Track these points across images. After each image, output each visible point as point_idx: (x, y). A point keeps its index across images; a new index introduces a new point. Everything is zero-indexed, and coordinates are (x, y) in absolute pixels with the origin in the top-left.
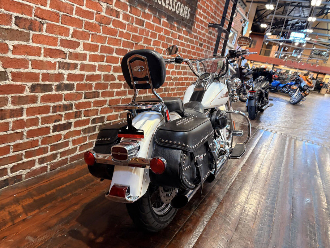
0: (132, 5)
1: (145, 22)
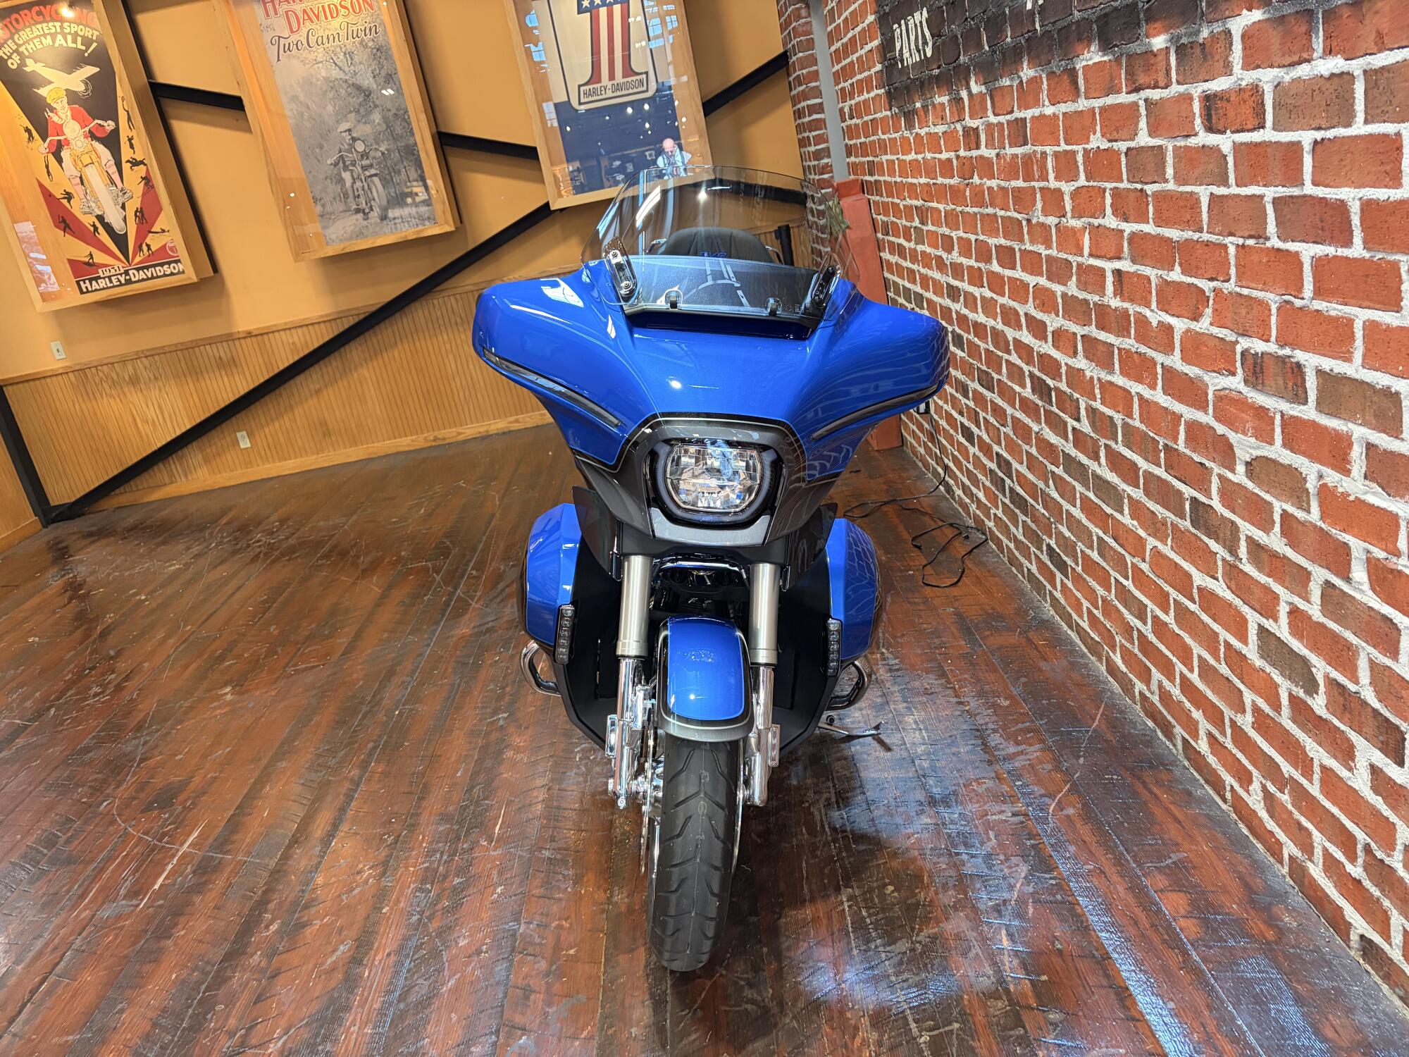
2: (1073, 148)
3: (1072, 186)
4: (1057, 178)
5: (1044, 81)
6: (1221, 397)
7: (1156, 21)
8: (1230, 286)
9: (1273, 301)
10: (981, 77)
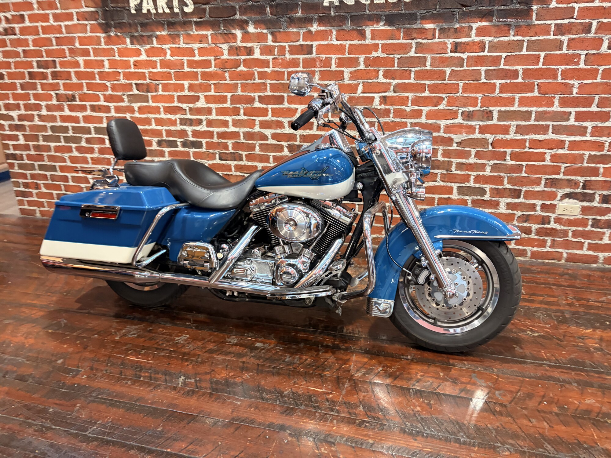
0: (276, 30)
1: (313, 46)
2: (357, 56)
3: (352, 69)
4: (337, 67)
5: (334, 32)
6: (449, 126)
7: (427, 20)
8: (458, 95)
9: (480, 96)
10: (263, 26)
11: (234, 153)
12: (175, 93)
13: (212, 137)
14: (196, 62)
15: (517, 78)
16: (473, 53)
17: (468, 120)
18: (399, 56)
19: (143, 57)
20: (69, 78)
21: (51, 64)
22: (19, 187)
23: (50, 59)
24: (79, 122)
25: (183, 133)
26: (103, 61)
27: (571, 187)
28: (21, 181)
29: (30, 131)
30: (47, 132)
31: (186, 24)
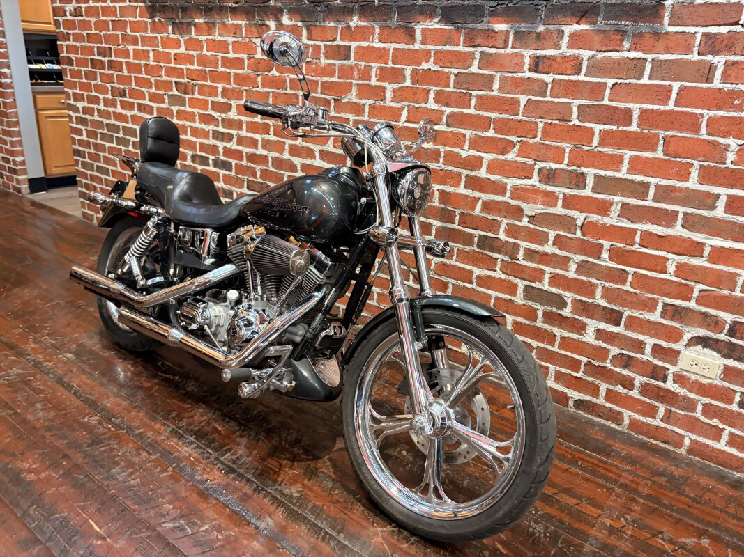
0: (311, 23)
1: (352, 48)
2: (402, 67)
3: (396, 86)
4: (378, 80)
5: (377, 30)
6: (518, 189)
7: (498, 17)
8: (535, 140)
9: (568, 147)
10: (298, 17)
11: (262, 183)
12: (209, 98)
13: (241, 159)
14: (230, 60)
15: (630, 124)
16: (562, 74)
17: (547, 184)
18: (456, 71)
19: (182, 50)
20: (121, 70)
21: (108, 53)
22: (82, 187)
23: (107, 46)
24: (127, 122)
25: (214, 149)
26: (148, 51)
27: (708, 327)
28: (84, 181)
29: (91, 127)
30: (103, 130)
31: (222, 10)
